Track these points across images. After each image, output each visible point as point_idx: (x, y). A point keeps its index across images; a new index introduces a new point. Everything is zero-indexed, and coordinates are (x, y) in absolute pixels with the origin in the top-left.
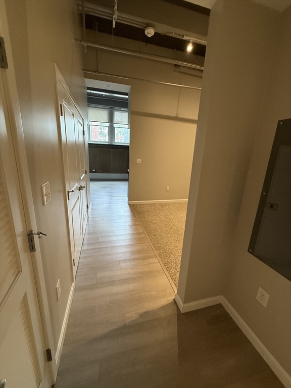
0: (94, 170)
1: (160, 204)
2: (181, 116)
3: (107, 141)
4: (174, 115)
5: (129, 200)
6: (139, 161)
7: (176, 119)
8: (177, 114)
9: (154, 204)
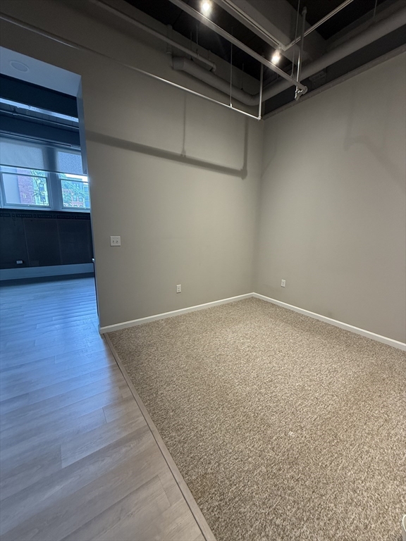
0: (18, 262)
1: (167, 320)
2: (190, 154)
3: (47, 204)
4: (178, 151)
5: (101, 325)
6: (116, 240)
7: (182, 159)
8: (184, 151)
9: (157, 322)
